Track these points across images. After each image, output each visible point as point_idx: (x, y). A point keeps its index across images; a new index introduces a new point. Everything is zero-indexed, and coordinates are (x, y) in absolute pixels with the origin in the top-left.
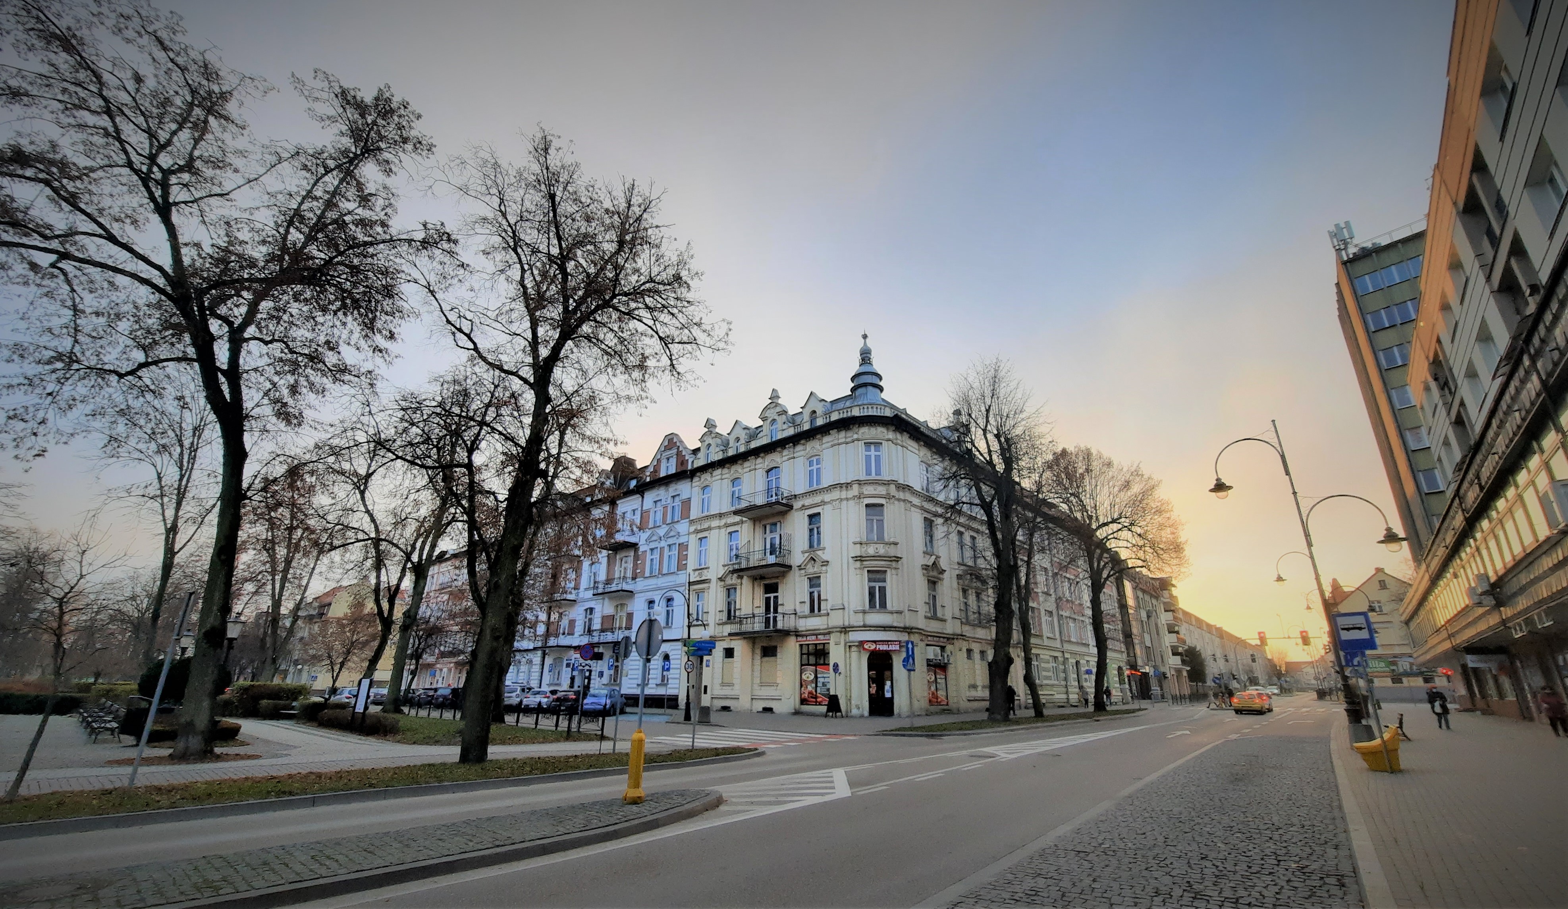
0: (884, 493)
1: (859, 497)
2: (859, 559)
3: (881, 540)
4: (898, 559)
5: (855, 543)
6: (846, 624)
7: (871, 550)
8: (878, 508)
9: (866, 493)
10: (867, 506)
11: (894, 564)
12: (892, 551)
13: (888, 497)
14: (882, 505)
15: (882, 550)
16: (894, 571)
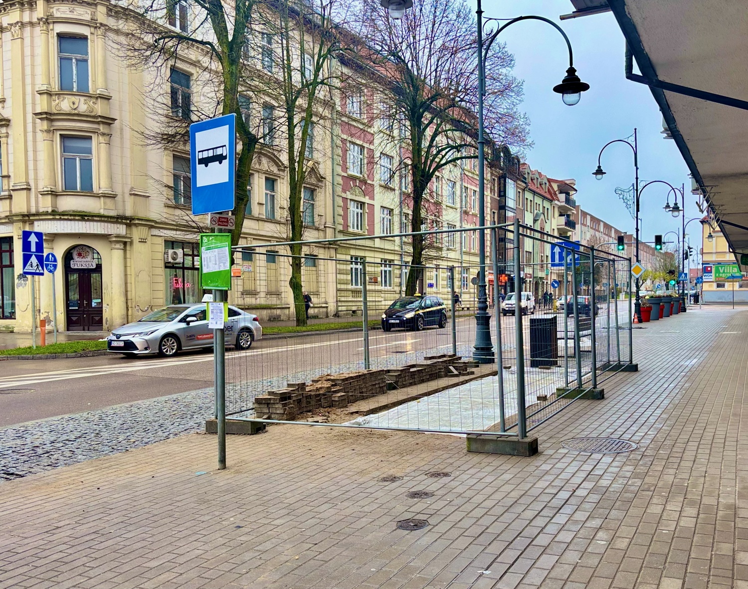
0: (88, 17)
1: (48, 21)
2: (48, 117)
3: (83, 92)
4: (108, 121)
5: (41, 93)
6: (33, 211)
7: (65, 105)
8: (80, 43)
9: (57, 14)
10: (61, 36)
11: (102, 128)
12: (100, 108)
13: (93, 24)
14: (85, 38)
15: (83, 106)
16: (101, 139)
